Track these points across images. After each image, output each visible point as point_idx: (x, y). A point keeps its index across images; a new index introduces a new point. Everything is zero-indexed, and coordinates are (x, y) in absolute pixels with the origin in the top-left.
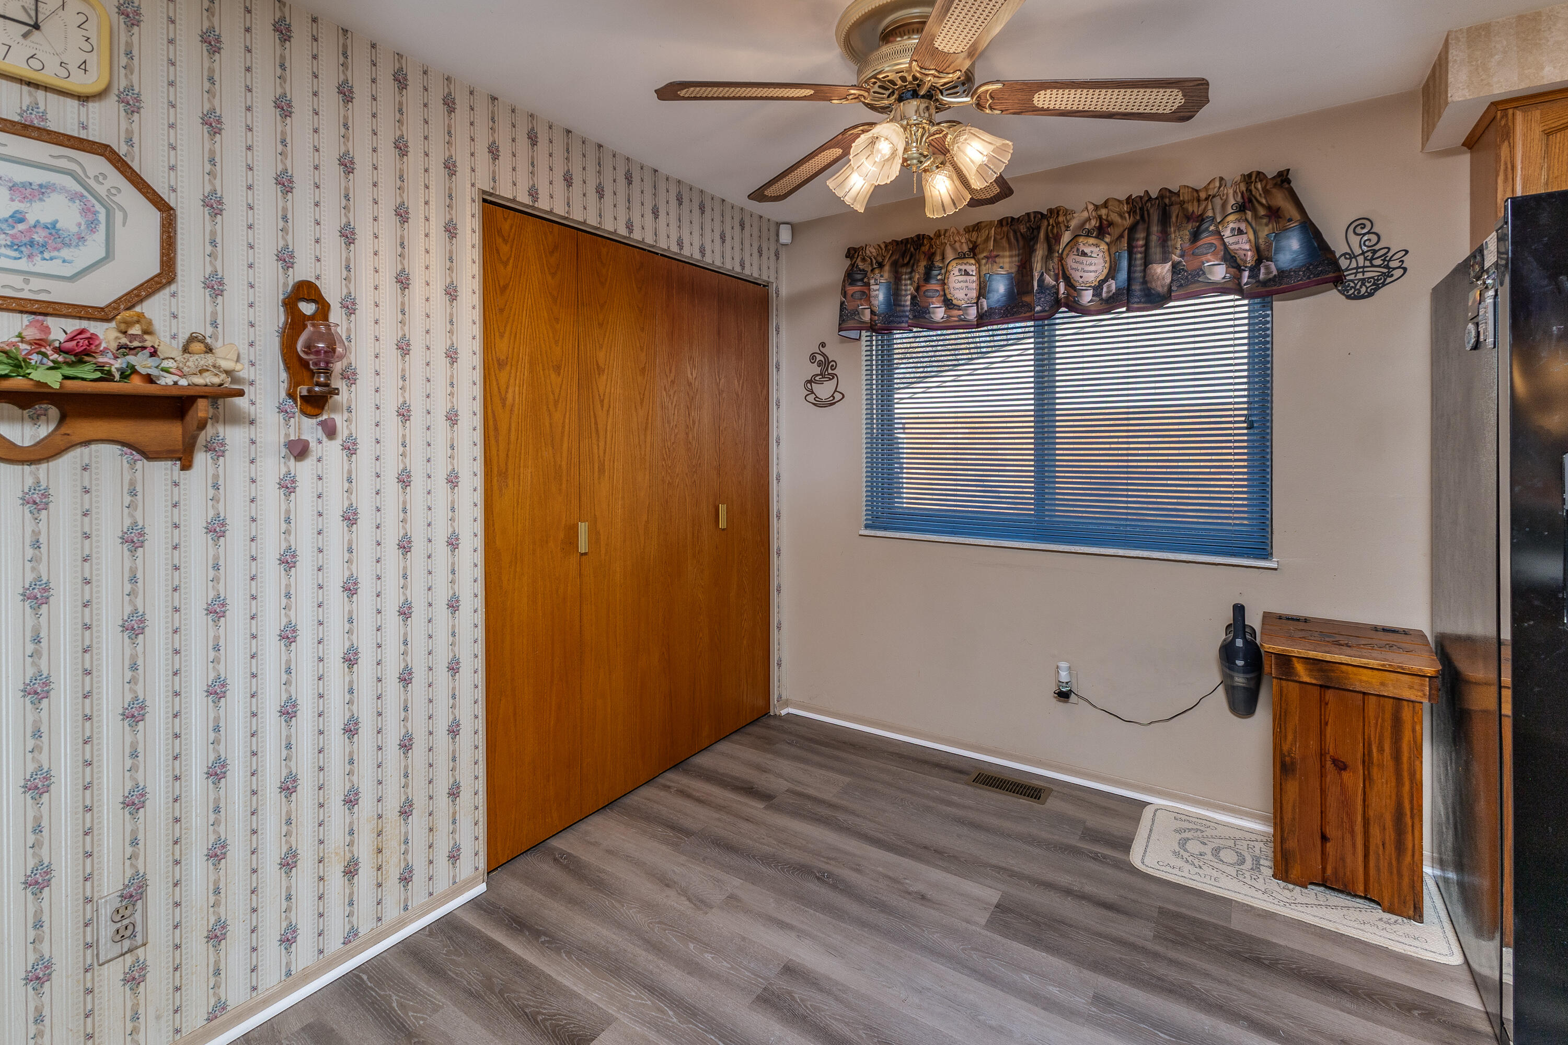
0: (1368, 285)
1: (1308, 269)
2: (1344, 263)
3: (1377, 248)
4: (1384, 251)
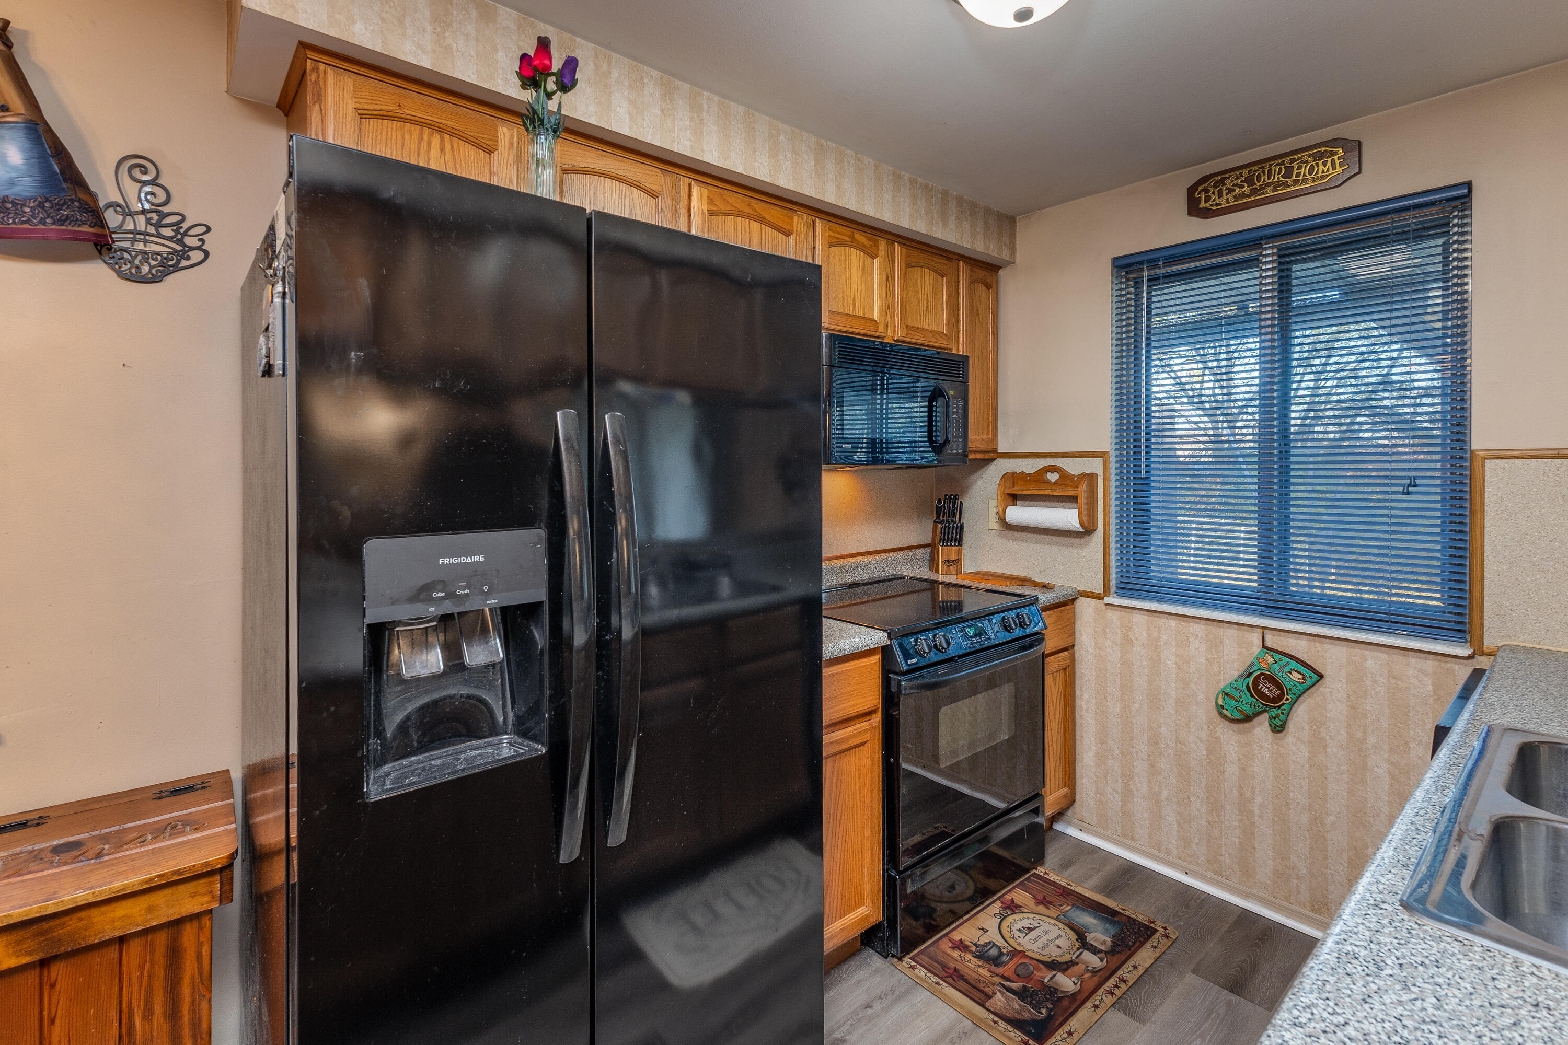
0: (153, 263)
1: (41, 205)
2: (112, 219)
3: (165, 209)
4: (177, 218)
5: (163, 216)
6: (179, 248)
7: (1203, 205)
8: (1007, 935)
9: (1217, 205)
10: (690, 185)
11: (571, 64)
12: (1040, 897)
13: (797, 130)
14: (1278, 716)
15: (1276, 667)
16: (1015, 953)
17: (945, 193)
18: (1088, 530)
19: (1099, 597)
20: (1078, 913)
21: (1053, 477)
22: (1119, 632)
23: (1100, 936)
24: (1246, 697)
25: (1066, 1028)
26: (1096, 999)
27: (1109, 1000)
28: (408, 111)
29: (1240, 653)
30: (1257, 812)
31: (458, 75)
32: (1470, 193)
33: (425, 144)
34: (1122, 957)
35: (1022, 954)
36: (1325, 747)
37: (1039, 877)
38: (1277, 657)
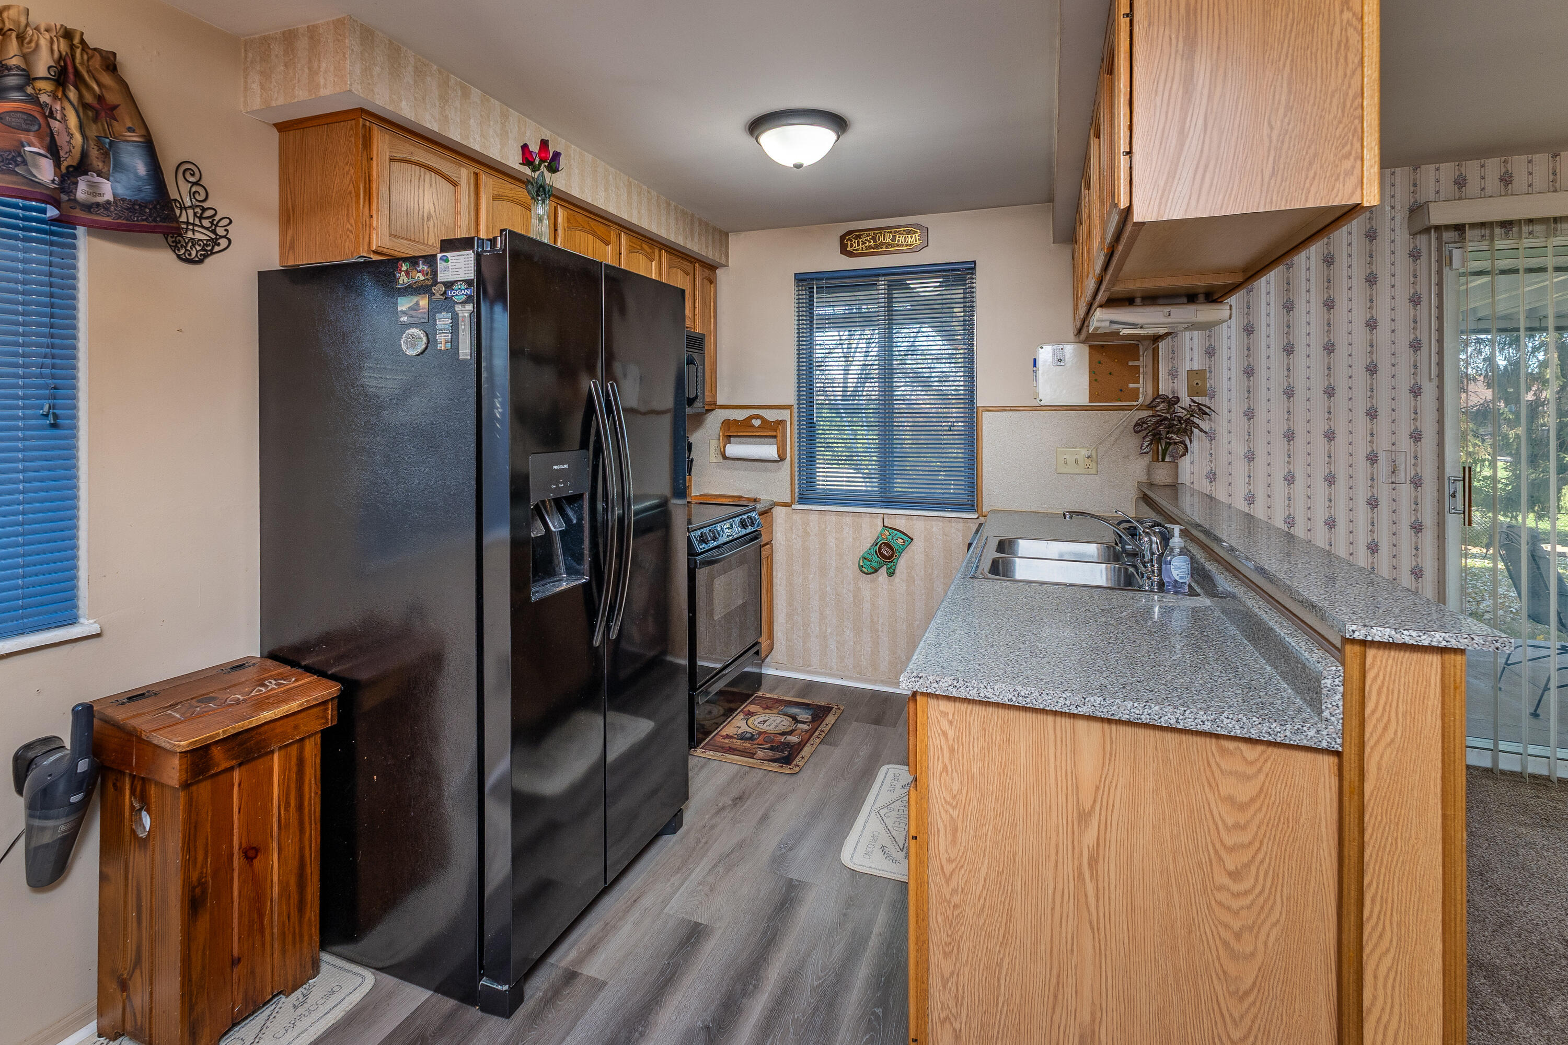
0: (198, 248)
1: (155, 207)
3: (205, 205)
4: (212, 212)
5: (204, 210)
6: (213, 236)
7: (849, 249)
8: (753, 727)
9: (856, 250)
10: (555, 208)
11: (557, 155)
12: (765, 706)
13: (618, 172)
14: (891, 567)
15: (890, 537)
16: (760, 733)
17: (692, 216)
18: (782, 458)
19: (788, 505)
20: (789, 709)
21: (756, 423)
22: (801, 528)
23: (804, 715)
24: (875, 558)
25: (800, 756)
26: (811, 741)
27: (818, 741)
28: (414, 158)
29: (871, 532)
30: (880, 629)
31: (452, 136)
32: (974, 268)
33: (422, 179)
34: (819, 722)
35: (765, 732)
36: (914, 581)
37: (760, 697)
38: (891, 531)
